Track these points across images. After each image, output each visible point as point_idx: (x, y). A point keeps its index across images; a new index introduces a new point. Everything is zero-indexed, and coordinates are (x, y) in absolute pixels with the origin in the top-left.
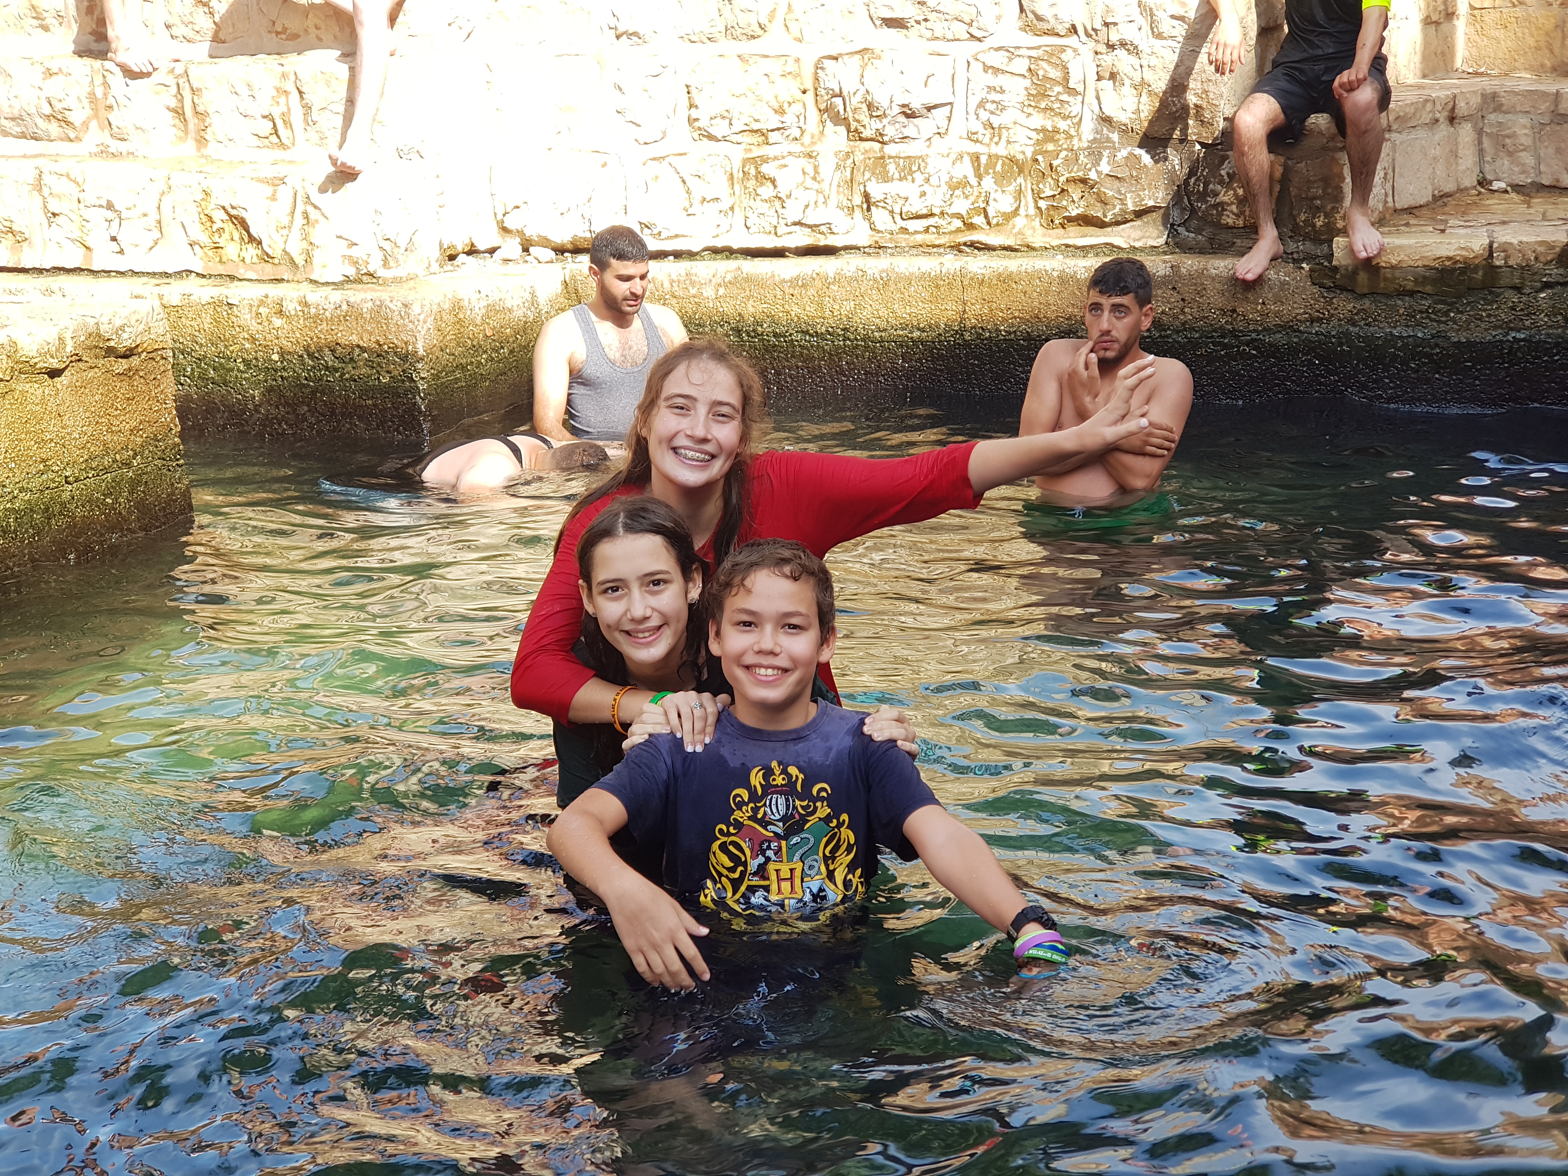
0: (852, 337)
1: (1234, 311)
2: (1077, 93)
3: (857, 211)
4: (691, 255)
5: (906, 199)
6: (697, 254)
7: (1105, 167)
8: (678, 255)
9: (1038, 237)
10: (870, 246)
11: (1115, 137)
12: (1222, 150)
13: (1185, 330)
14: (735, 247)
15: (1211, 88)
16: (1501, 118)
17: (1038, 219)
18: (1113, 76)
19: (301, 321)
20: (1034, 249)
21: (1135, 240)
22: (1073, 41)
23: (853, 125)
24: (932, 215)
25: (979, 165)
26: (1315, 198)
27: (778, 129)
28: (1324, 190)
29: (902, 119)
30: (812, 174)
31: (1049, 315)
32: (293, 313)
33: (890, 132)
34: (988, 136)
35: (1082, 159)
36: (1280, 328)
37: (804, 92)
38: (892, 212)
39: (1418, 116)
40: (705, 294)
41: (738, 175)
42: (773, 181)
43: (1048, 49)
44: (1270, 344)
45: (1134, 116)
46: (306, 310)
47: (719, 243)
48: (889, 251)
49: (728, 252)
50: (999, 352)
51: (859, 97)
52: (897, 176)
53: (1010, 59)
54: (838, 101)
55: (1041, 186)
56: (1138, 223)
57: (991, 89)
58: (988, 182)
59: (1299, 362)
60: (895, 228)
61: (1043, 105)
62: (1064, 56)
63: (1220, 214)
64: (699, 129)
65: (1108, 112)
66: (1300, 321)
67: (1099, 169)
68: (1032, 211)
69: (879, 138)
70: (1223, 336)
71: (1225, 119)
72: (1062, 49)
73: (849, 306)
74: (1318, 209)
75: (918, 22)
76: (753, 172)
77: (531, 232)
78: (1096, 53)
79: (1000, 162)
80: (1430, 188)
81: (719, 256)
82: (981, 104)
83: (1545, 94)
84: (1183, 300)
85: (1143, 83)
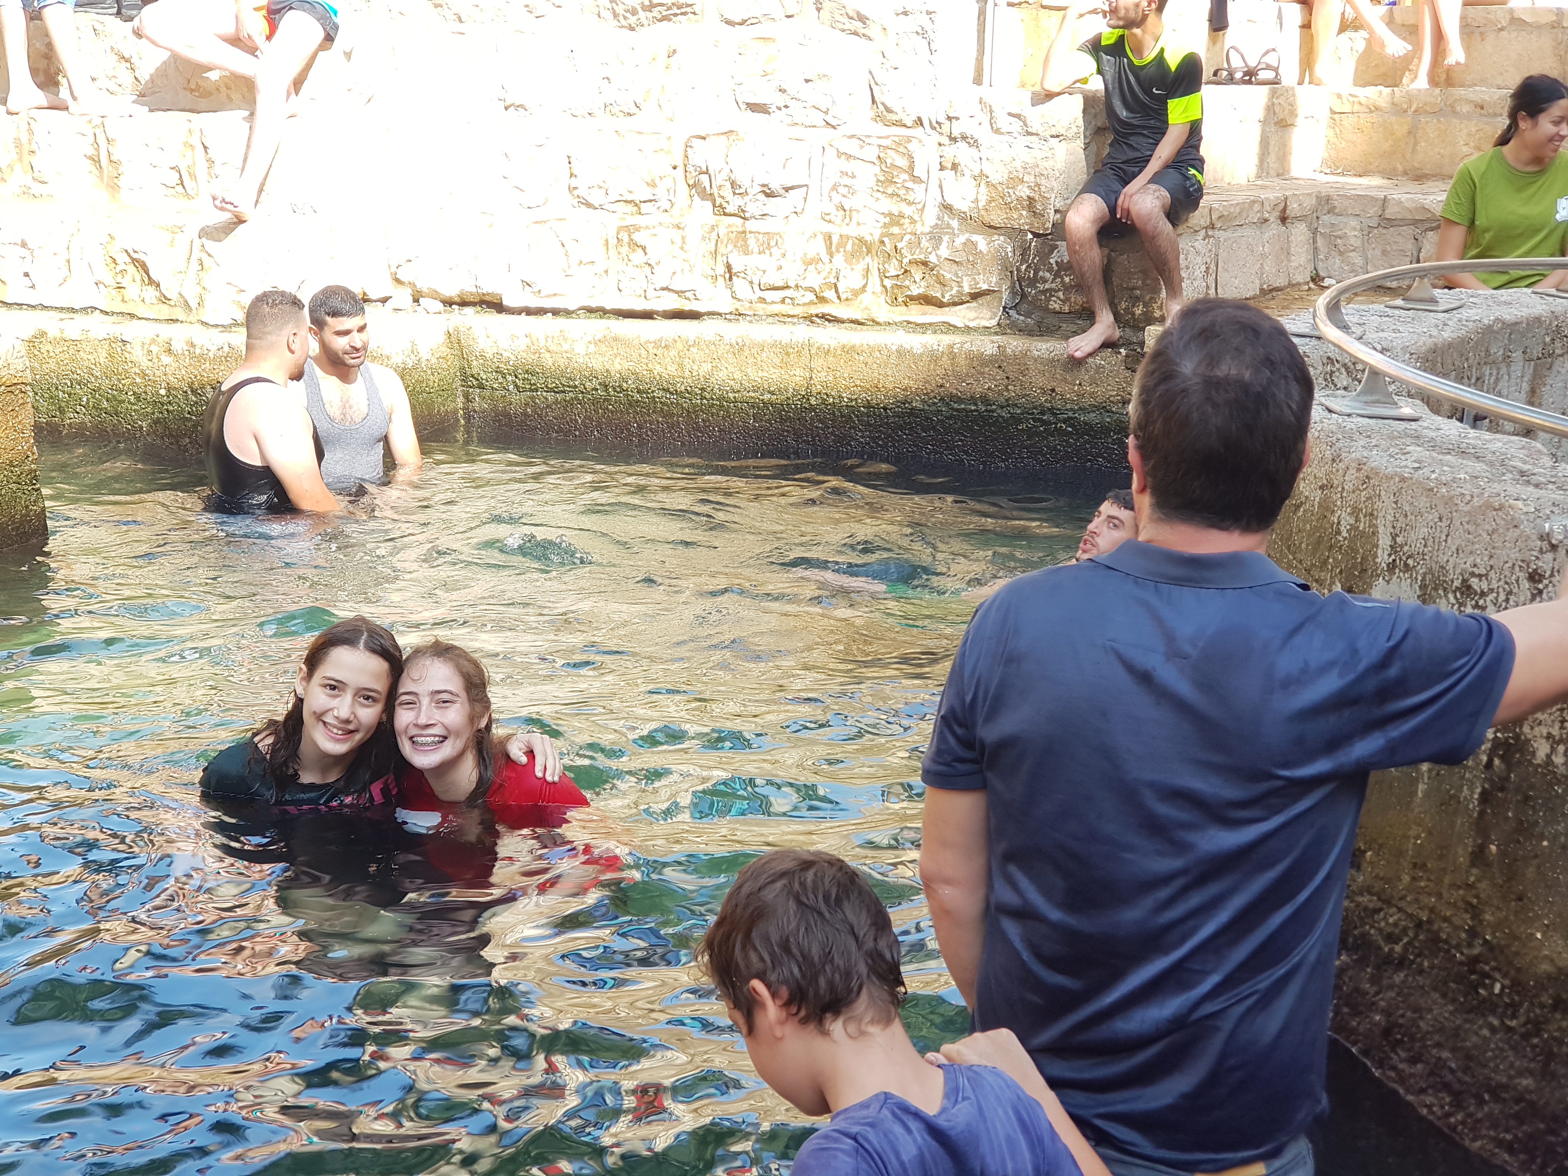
0: (708, 396)
1: (1053, 390)
2: (922, 182)
3: (720, 280)
4: (568, 313)
5: (764, 272)
6: (573, 312)
7: (944, 251)
8: (555, 312)
9: (884, 312)
10: (731, 313)
11: (955, 223)
12: (1051, 240)
13: (1008, 405)
14: (608, 308)
15: (1043, 181)
16: (1334, 219)
17: (883, 296)
18: (955, 167)
19: (187, 360)
20: (878, 324)
21: (970, 320)
22: (918, 132)
23: (719, 201)
24: (788, 287)
25: (831, 244)
26: (1134, 288)
27: (650, 201)
28: (1144, 281)
29: (762, 197)
30: (680, 243)
31: (888, 385)
32: (180, 352)
33: (752, 209)
34: (840, 217)
35: (924, 243)
36: (1095, 408)
37: (675, 168)
38: (751, 282)
39: (1244, 215)
40: (577, 351)
41: (613, 242)
42: (644, 249)
43: (896, 139)
44: (1086, 424)
45: (973, 205)
46: (192, 350)
47: (594, 304)
48: (748, 318)
49: (602, 312)
50: (842, 416)
51: (724, 175)
52: (756, 250)
53: (862, 147)
54: (704, 178)
55: (886, 266)
56: (974, 304)
57: (844, 174)
58: (839, 259)
59: (1110, 440)
60: (754, 298)
61: (890, 191)
62: (909, 146)
63: (1048, 300)
64: (578, 197)
65: (949, 201)
66: (1112, 402)
67: (938, 252)
68: (879, 289)
69: (741, 214)
70: (1043, 413)
71: (1056, 211)
72: (909, 140)
73: (706, 368)
74: (1137, 299)
75: (779, 109)
76: (626, 239)
77: (423, 285)
78: (940, 145)
79: (850, 242)
80: (1257, 282)
81: (593, 315)
82: (834, 188)
83: (1373, 199)
84: (1008, 378)
85: (982, 174)
